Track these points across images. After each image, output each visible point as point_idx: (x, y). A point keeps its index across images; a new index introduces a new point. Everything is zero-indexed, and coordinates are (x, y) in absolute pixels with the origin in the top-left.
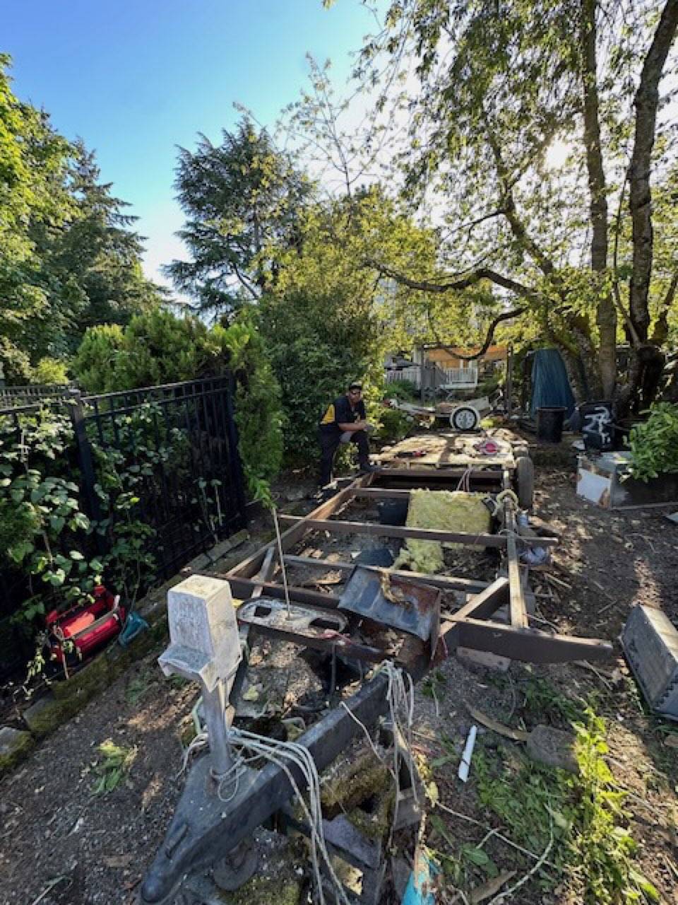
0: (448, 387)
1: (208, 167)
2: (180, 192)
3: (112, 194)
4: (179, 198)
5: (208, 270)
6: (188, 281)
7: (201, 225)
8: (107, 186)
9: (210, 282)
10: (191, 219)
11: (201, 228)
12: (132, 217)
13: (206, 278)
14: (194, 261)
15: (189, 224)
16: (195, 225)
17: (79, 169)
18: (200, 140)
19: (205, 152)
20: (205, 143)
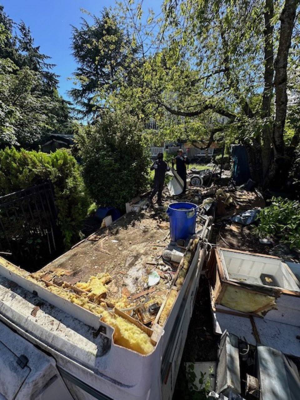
0: (199, 155)
1: (87, 37)
2: (74, 51)
3: (40, 52)
4: (73, 54)
5: (89, 94)
6: (79, 99)
7: (84, 69)
8: (38, 48)
9: (89, 100)
10: (80, 66)
11: (84, 71)
12: (53, 65)
13: (88, 97)
14: (81, 89)
15: (78, 69)
16: (81, 69)
17: (23, 38)
18: (82, 22)
19: (86, 29)
20: (85, 23)
